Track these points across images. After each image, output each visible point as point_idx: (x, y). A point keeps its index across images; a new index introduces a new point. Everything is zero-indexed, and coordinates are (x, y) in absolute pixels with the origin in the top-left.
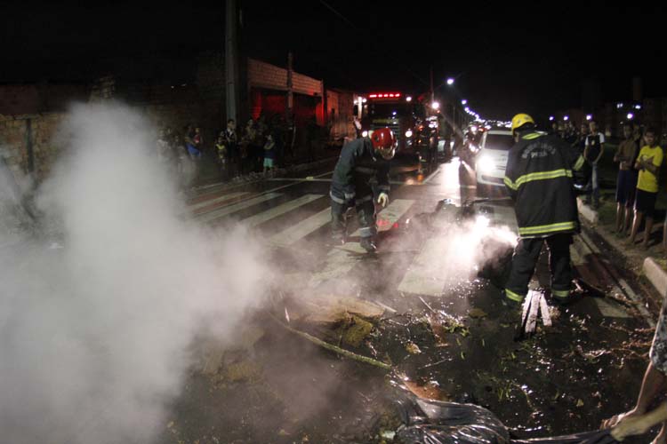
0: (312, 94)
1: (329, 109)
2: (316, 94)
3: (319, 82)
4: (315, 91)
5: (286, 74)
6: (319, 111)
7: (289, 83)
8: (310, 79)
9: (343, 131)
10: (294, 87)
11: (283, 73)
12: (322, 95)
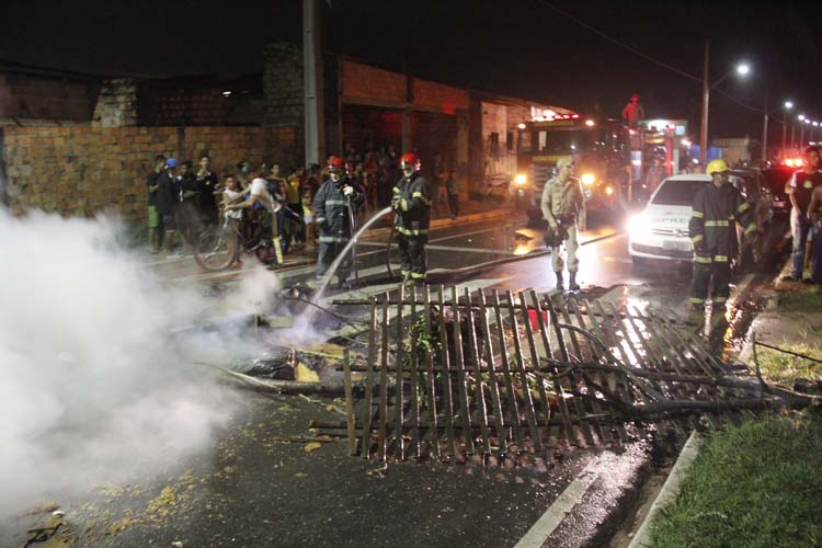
0: (450, 112)
1: (487, 134)
2: (457, 111)
4: (455, 106)
7: (409, 97)
8: (447, 88)
12: (468, 114)
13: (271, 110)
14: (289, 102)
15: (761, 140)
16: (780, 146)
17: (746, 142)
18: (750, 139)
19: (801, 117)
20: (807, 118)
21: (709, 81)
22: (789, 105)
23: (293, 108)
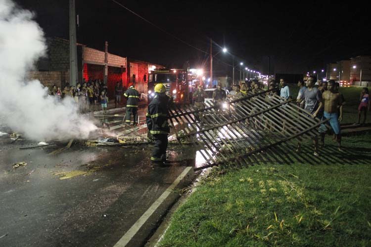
0: (120, 67)
1: (131, 75)
2: (122, 66)
3: (125, 59)
4: (122, 65)
5: (104, 55)
6: (124, 77)
7: (106, 61)
8: (119, 57)
9: (140, 89)
10: (108, 63)
11: (103, 54)
12: (126, 67)
13: (53, 65)
14: (61, 62)
15: (232, 78)
16: (239, 80)
17: (227, 78)
18: (228, 77)
19: (246, 69)
20: (248, 69)
21: (212, 54)
22: (242, 64)
23: (63, 64)
